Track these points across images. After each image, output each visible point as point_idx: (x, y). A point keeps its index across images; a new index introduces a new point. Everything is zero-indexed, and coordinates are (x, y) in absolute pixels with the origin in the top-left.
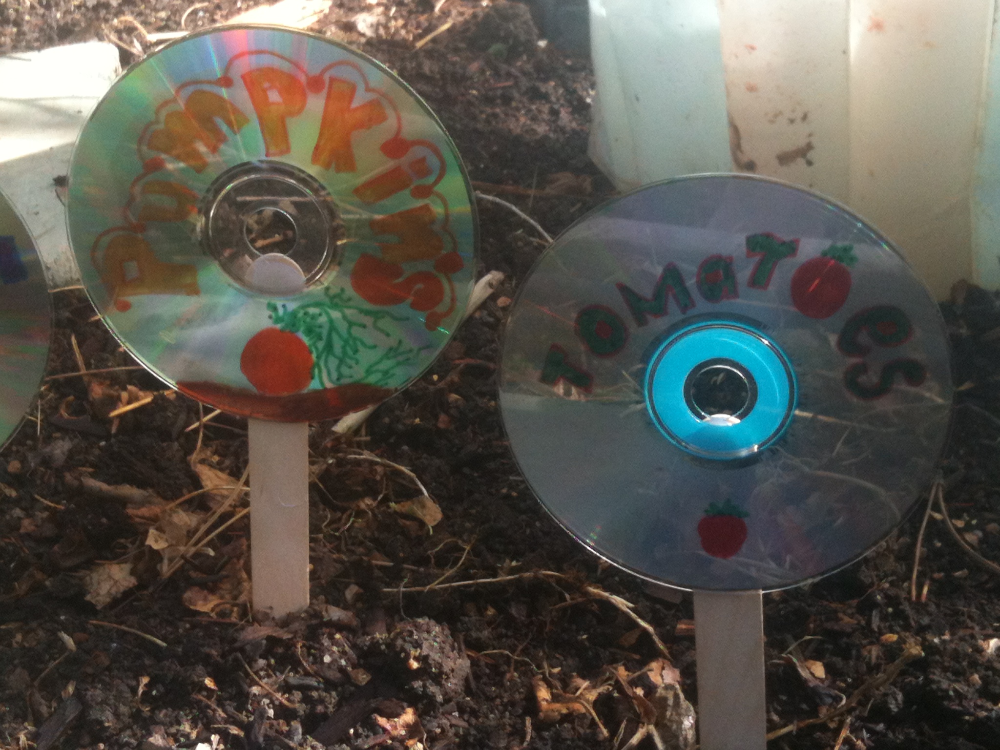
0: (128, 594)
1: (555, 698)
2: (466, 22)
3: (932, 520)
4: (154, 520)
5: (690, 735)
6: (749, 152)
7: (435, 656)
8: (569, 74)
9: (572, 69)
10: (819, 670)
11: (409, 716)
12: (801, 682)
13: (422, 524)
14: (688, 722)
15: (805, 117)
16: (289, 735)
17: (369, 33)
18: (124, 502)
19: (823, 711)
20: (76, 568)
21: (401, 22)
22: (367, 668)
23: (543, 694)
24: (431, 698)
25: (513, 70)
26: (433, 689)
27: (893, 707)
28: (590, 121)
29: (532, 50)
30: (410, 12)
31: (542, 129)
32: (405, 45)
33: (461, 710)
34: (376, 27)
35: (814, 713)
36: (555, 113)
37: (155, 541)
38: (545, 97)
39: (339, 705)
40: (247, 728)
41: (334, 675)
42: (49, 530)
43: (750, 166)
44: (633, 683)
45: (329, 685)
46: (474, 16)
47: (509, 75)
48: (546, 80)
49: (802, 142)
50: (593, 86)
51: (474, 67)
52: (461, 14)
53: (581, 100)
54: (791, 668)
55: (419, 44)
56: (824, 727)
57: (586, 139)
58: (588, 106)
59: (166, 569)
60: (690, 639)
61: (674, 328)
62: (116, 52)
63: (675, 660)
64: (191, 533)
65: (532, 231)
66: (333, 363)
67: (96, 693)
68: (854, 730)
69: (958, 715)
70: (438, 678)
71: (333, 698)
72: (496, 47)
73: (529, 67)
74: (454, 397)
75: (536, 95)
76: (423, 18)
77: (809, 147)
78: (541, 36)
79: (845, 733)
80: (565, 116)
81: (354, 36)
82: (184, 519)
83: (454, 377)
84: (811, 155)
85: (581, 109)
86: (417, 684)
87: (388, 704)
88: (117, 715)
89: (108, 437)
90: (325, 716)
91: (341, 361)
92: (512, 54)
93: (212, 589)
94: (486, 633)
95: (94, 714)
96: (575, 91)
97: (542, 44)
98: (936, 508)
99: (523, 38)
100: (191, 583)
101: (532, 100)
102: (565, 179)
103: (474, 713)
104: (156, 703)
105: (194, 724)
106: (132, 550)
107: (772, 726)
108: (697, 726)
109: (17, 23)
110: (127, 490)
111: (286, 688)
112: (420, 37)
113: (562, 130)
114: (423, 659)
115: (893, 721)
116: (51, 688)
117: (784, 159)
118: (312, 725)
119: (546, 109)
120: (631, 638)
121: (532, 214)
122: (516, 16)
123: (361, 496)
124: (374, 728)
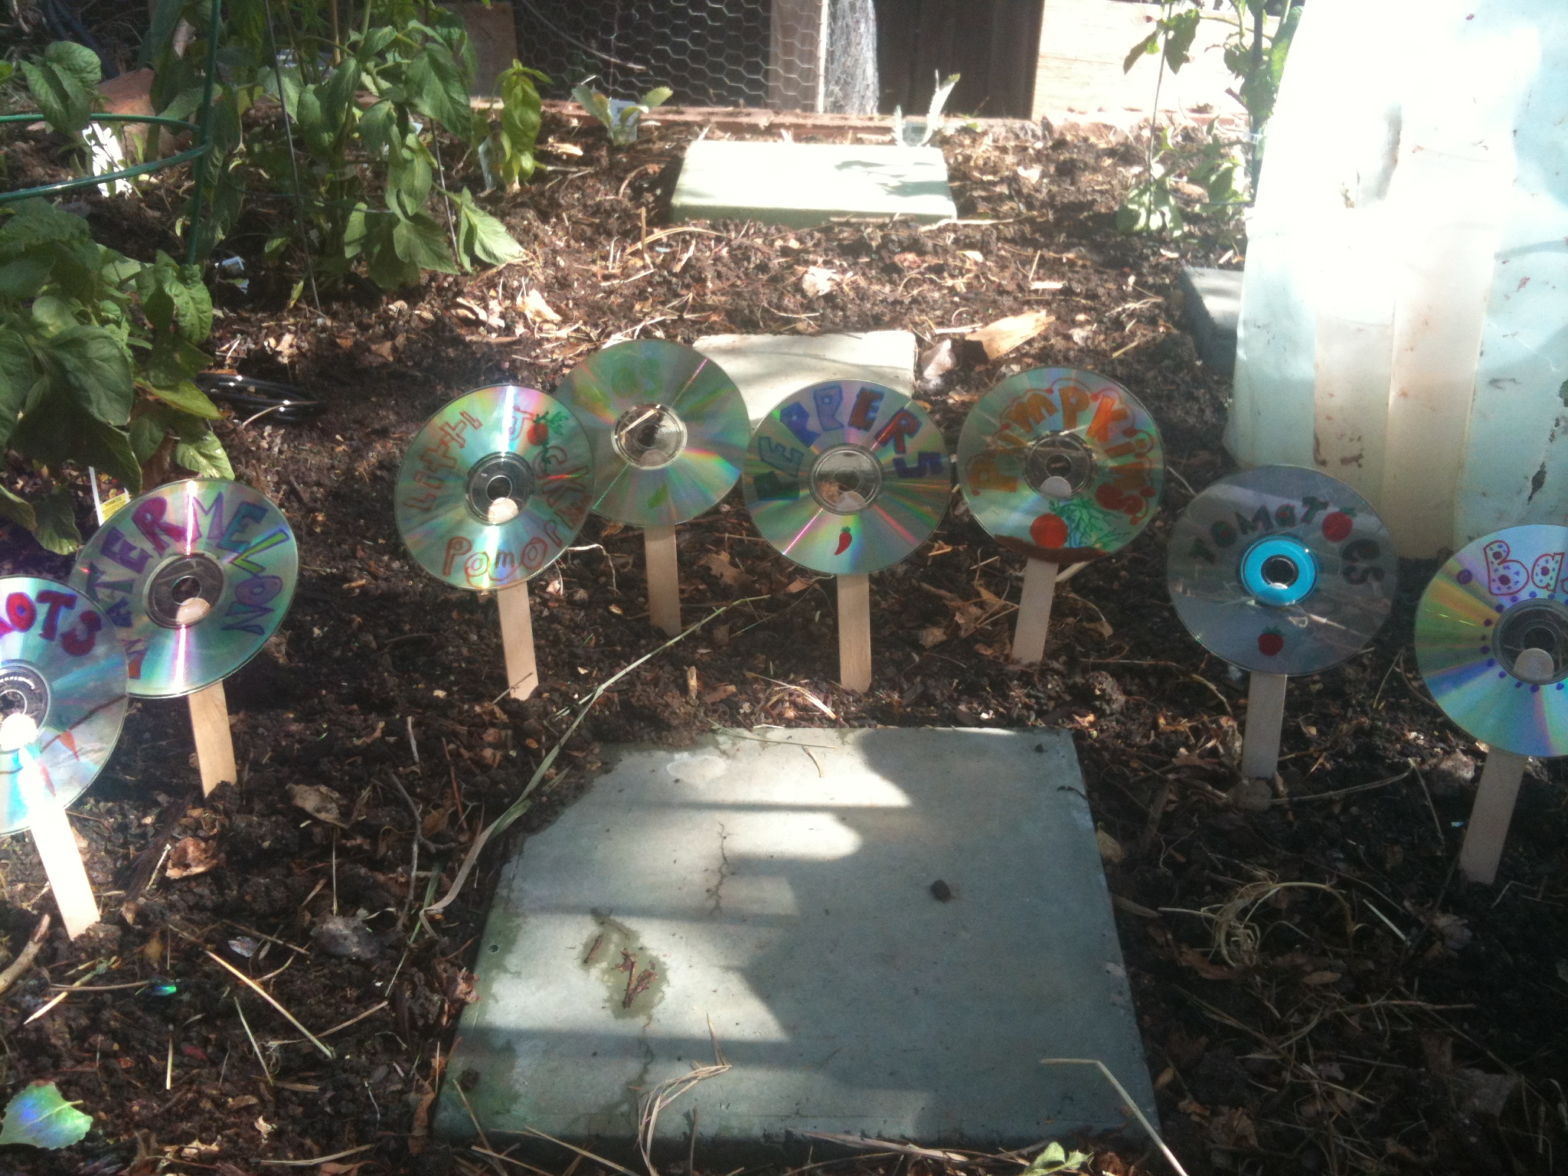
0: (942, 643)
1: (1168, 724)
2: (1147, 342)
3: (1394, 671)
4: (959, 609)
5: (1239, 750)
6: (1324, 454)
7: (1109, 690)
8: (1215, 386)
9: (1218, 383)
10: (1313, 731)
11: (1091, 718)
12: (1303, 734)
13: (1101, 635)
14: (1238, 744)
15: (1359, 439)
16: (1028, 718)
17: (1080, 343)
18: (941, 598)
19: (1312, 749)
20: (912, 628)
21: (1102, 337)
22: (1070, 694)
23: (1162, 721)
24: (1104, 711)
25: (1177, 379)
26: (1106, 707)
27: (1349, 751)
28: (1226, 419)
29: (1191, 367)
30: (1107, 329)
31: (1191, 420)
32: (1104, 354)
33: (1118, 722)
34: (1086, 339)
35: (1307, 749)
36: (1202, 411)
37: (959, 619)
38: (1196, 399)
39: (1055, 708)
40: (1008, 709)
41: (1053, 694)
42: (897, 608)
43: (1323, 463)
44: (1212, 722)
45: (1050, 698)
46: (1154, 339)
47: (1173, 382)
48: (1198, 388)
49: (1356, 453)
50: (1231, 396)
51: (1150, 374)
52: (1144, 335)
53: (1221, 404)
54: (1299, 727)
55: (1115, 355)
56: (1311, 756)
57: (1222, 430)
58: (1226, 409)
59: (963, 634)
60: (1245, 708)
61: (1261, 537)
62: (914, 337)
63: (1235, 717)
64: (977, 619)
65: (1182, 485)
66: (1078, 535)
67: (931, 682)
68: (1326, 759)
69: (1383, 758)
70: (1109, 702)
71: (1052, 704)
72: (1167, 362)
73: (1188, 378)
74: (1123, 573)
75: (1191, 397)
76: (1116, 335)
77: (1361, 456)
78: (1199, 359)
79: (1320, 760)
80: (1208, 414)
81: (1071, 345)
82: (974, 610)
83: (1125, 562)
84: (1361, 461)
85: (1220, 410)
86: (1097, 703)
87: (1082, 711)
88: (942, 694)
89: (925, 566)
90: (1047, 712)
91: (1082, 535)
92: (1178, 368)
93: (990, 646)
94: (1134, 688)
95: (932, 691)
96: (1217, 398)
97: (1199, 363)
98: (1398, 665)
99: (1186, 359)
100: (977, 642)
101: (1187, 400)
102: (1204, 456)
103: (1124, 724)
104: (961, 693)
105: (980, 704)
106: (945, 623)
107: (1282, 754)
108: (1242, 746)
109: (843, 309)
110: (943, 592)
111: (1029, 696)
112: (1116, 349)
113: (1206, 423)
114: (1103, 691)
115: (1348, 758)
116: (909, 678)
117: (1345, 461)
118: (1040, 714)
119: (1196, 407)
120: (1213, 703)
121: (1182, 474)
122: (1184, 344)
123: (1067, 616)
124: (1072, 720)
